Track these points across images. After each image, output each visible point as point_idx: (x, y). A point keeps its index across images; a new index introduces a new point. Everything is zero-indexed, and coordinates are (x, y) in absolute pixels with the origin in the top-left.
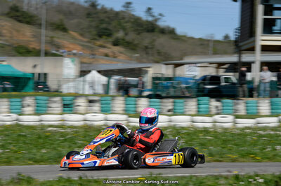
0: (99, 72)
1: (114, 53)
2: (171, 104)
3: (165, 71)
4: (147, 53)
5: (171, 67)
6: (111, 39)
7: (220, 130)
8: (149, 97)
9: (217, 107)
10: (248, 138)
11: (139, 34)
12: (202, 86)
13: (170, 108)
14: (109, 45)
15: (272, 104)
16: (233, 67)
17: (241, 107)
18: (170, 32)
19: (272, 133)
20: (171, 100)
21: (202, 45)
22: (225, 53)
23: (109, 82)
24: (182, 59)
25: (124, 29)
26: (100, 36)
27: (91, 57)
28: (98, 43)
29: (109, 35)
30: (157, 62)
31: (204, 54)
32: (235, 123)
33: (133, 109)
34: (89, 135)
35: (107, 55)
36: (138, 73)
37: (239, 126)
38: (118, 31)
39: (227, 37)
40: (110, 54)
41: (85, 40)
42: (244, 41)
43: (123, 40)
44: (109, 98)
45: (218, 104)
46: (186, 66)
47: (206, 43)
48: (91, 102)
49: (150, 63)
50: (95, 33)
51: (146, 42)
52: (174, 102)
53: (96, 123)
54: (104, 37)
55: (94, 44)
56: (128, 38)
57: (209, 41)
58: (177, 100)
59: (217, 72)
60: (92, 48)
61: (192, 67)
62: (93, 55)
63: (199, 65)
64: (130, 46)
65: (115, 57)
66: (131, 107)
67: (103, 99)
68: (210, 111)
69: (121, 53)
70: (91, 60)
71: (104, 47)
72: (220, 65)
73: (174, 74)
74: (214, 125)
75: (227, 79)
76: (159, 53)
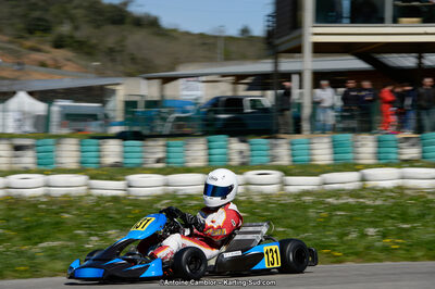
0: (31, 94)
1: (55, 60)
2: (161, 149)
3: (146, 89)
4: (113, 60)
5: (156, 83)
6: (50, 37)
7: (257, 199)
8: (122, 136)
9: (241, 152)
10: (312, 213)
11: (98, 27)
12: (212, 115)
13: (160, 155)
14: (47, 47)
15: (335, 145)
16: (262, 81)
17: (283, 151)
18: (150, 24)
19: (351, 200)
20: (161, 142)
21: (204, 44)
22: (243, 57)
23: (49, 111)
24: (173, 69)
25: (72, 19)
26: (31, 32)
27: (16, 67)
28: (29, 43)
29: (46, 30)
30: (130, 75)
31: (210, 60)
32: (283, 184)
33: (95, 160)
34: (15, 217)
35: (43, 65)
36: (100, 94)
37: (291, 189)
38: (61, 23)
39: (245, 31)
40: (49, 62)
41: (6, 38)
42: (283, 36)
43: (71, 37)
44: (51, 141)
45: (243, 146)
46: (181, 81)
47: (211, 41)
48: (18, 148)
49: (117, 76)
50: (22, 26)
51: (110, 41)
52: (167, 146)
53: (28, 193)
54: (38, 34)
55: (21, 45)
56: (79, 35)
57: (216, 37)
58: (172, 142)
59: (235, 90)
60: (18, 52)
61: (192, 83)
62: (19, 64)
63: (204, 79)
64: (83, 48)
65: (58, 67)
66: (91, 157)
67: (40, 142)
68: (230, 160)
69: (69, 60)
70: (17, 74)
71: (39, 50)
72: (239, 78)
73: (162, 96)
74: (247, 190)
75: (254, 103)
76: (133, 60)
